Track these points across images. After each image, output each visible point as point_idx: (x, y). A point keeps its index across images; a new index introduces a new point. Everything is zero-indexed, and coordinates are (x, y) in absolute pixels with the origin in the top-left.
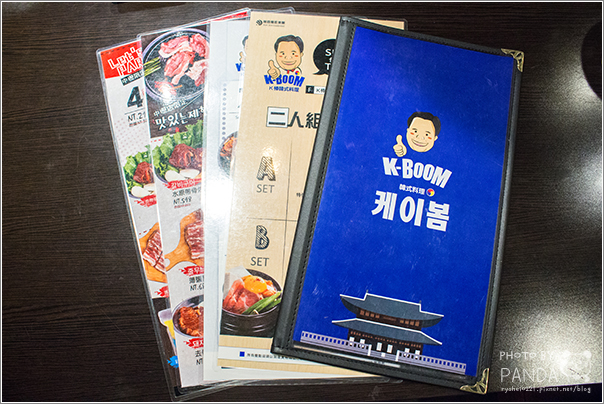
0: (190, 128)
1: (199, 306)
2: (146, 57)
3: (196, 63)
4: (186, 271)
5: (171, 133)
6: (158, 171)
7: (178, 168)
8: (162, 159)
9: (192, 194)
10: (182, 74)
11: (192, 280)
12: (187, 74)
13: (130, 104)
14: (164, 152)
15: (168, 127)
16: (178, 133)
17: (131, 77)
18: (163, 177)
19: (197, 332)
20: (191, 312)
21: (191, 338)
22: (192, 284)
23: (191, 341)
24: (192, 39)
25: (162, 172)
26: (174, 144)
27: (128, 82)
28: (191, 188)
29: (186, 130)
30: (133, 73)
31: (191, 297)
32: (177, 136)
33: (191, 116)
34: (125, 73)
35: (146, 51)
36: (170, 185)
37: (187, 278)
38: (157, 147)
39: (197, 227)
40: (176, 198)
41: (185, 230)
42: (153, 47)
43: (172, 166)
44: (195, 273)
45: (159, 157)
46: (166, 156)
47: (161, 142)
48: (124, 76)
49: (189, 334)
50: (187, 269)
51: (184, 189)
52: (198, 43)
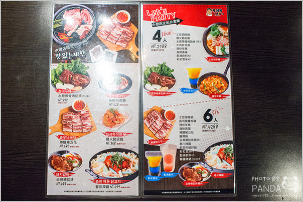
0: (73, 61)
1: (62, 156)
2: (55, 18)
3: (82, 26)
4: (59, 137)
5: (63, 63)
6: (53, 82)
7: (64, 82)
8: (56, 76)
9: (68, 98)
10: (73, 31)
11: (61, 142)
12: (76, 31)
13: (154, 38)
14: (57, 72)
15: (61, 59)
16: (66, 63)
17: (157, 24)
18: (55, 86)
19: (59, 169)
20: (58, 158)
21: (56, 171)
22: (61, 144)
23: (56, 173)
24: (82, 11)
25: (55, 83)
26: (63, 69)
27: (155, 26)
28: (68, 94)
29: (71, 62)
30: (159, 21)
31: (59, 150)
32: (66, 65)
33: (74, 55)
34: (155, 20)
35: (56, 14)
36: (58, 91)
37: (59, 140)
38: (54, 69)
39: (68, 115)
40: (60, 98)
41: (62, 116)
42: (60, 12)
43: (60, 80)
44: (63, 139)
45: (54, 74)
46: (58, 75)
47: (57, 67)
48: (153, 22)
49: (55, 169)
50: (59, 136)
51: (65, 94)
52: (85, 14)
